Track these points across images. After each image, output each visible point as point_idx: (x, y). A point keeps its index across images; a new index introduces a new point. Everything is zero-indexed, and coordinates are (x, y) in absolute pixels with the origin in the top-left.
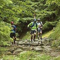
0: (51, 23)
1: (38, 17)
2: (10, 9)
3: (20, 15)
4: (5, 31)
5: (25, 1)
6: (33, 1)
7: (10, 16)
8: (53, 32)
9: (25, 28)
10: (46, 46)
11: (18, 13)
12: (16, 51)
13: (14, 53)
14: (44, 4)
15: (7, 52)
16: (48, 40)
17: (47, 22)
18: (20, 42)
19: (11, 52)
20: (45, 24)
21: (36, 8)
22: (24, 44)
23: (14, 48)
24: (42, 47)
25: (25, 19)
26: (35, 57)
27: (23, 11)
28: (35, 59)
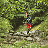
0: (39, 18)
1: (29, 13)
2: (7, 7)
3: (15, 12)
4: (2, 24)
5: (18, 1)
6: (25, 1)
7: (7, 12)
8: (41, 26)
9: (19, 23)
10: (36, 36)
11: (13, 11)
12: (12, 41)
13: (10, 42)
14: (34, 3)
15: (4, 42)
16: (37, 32)
17: (36, 18)
18: (15, 34)
19: (7, 41)
20: (35, 19)
21: (27, 6)
22: (18, 35)
23: (10, 39)
24: (32, 38)
25: (19, 15)
26: (26, 46)
27: (17, 9)
28: (27, 47)
